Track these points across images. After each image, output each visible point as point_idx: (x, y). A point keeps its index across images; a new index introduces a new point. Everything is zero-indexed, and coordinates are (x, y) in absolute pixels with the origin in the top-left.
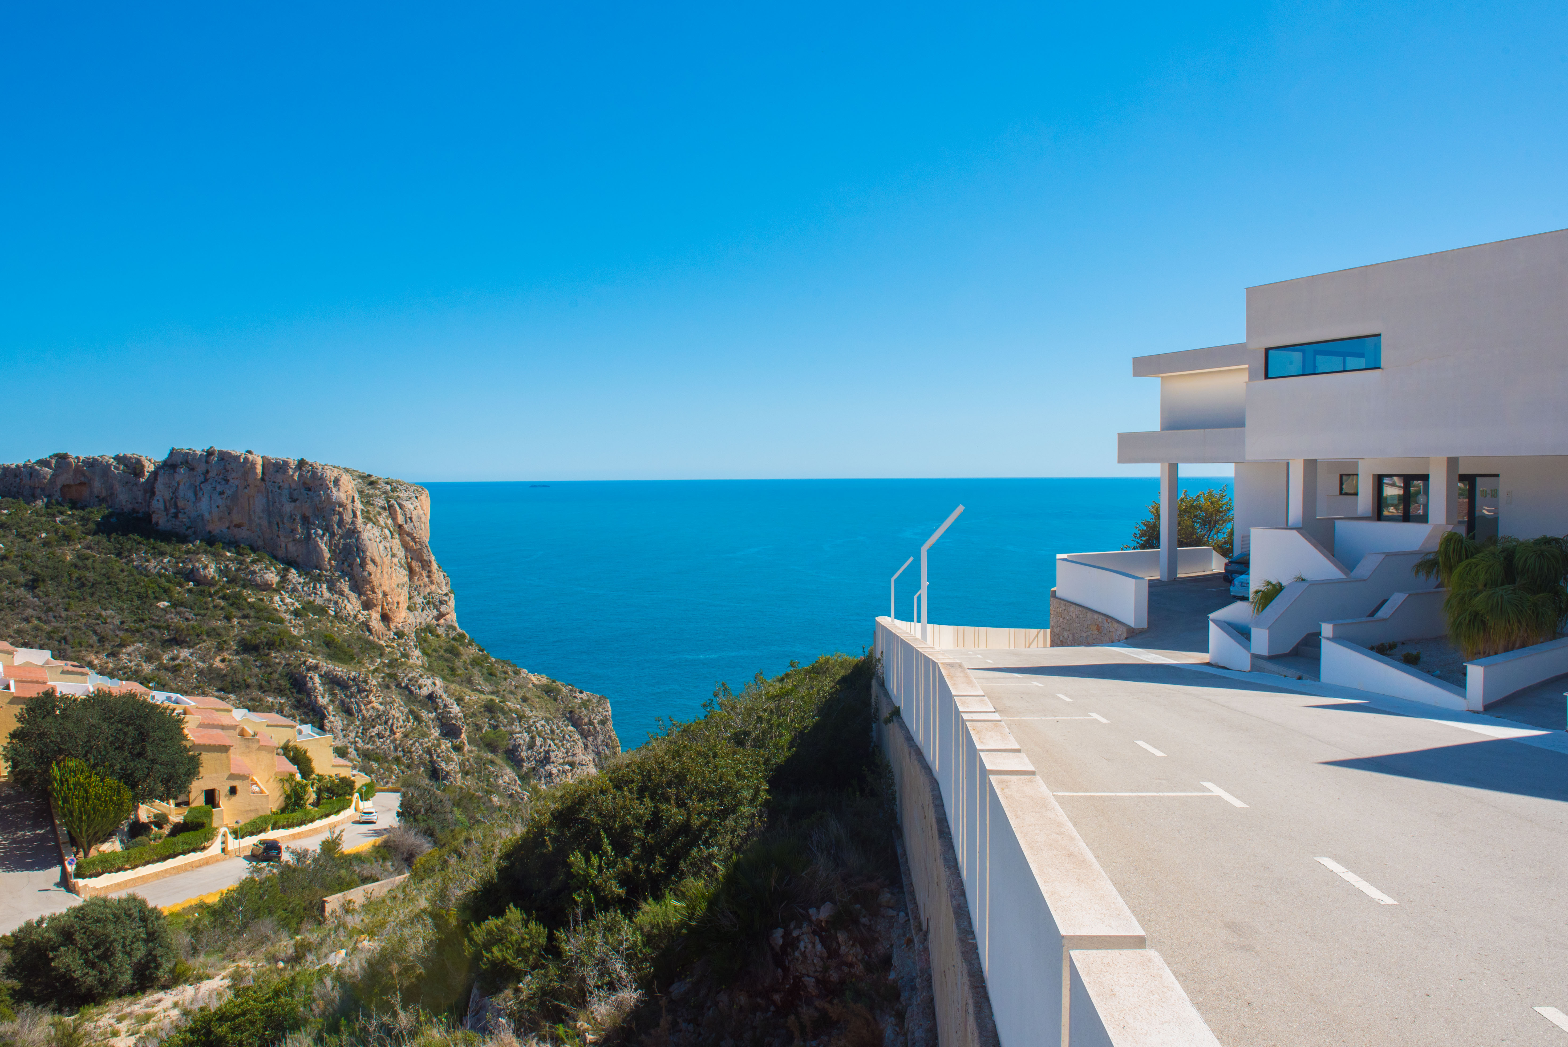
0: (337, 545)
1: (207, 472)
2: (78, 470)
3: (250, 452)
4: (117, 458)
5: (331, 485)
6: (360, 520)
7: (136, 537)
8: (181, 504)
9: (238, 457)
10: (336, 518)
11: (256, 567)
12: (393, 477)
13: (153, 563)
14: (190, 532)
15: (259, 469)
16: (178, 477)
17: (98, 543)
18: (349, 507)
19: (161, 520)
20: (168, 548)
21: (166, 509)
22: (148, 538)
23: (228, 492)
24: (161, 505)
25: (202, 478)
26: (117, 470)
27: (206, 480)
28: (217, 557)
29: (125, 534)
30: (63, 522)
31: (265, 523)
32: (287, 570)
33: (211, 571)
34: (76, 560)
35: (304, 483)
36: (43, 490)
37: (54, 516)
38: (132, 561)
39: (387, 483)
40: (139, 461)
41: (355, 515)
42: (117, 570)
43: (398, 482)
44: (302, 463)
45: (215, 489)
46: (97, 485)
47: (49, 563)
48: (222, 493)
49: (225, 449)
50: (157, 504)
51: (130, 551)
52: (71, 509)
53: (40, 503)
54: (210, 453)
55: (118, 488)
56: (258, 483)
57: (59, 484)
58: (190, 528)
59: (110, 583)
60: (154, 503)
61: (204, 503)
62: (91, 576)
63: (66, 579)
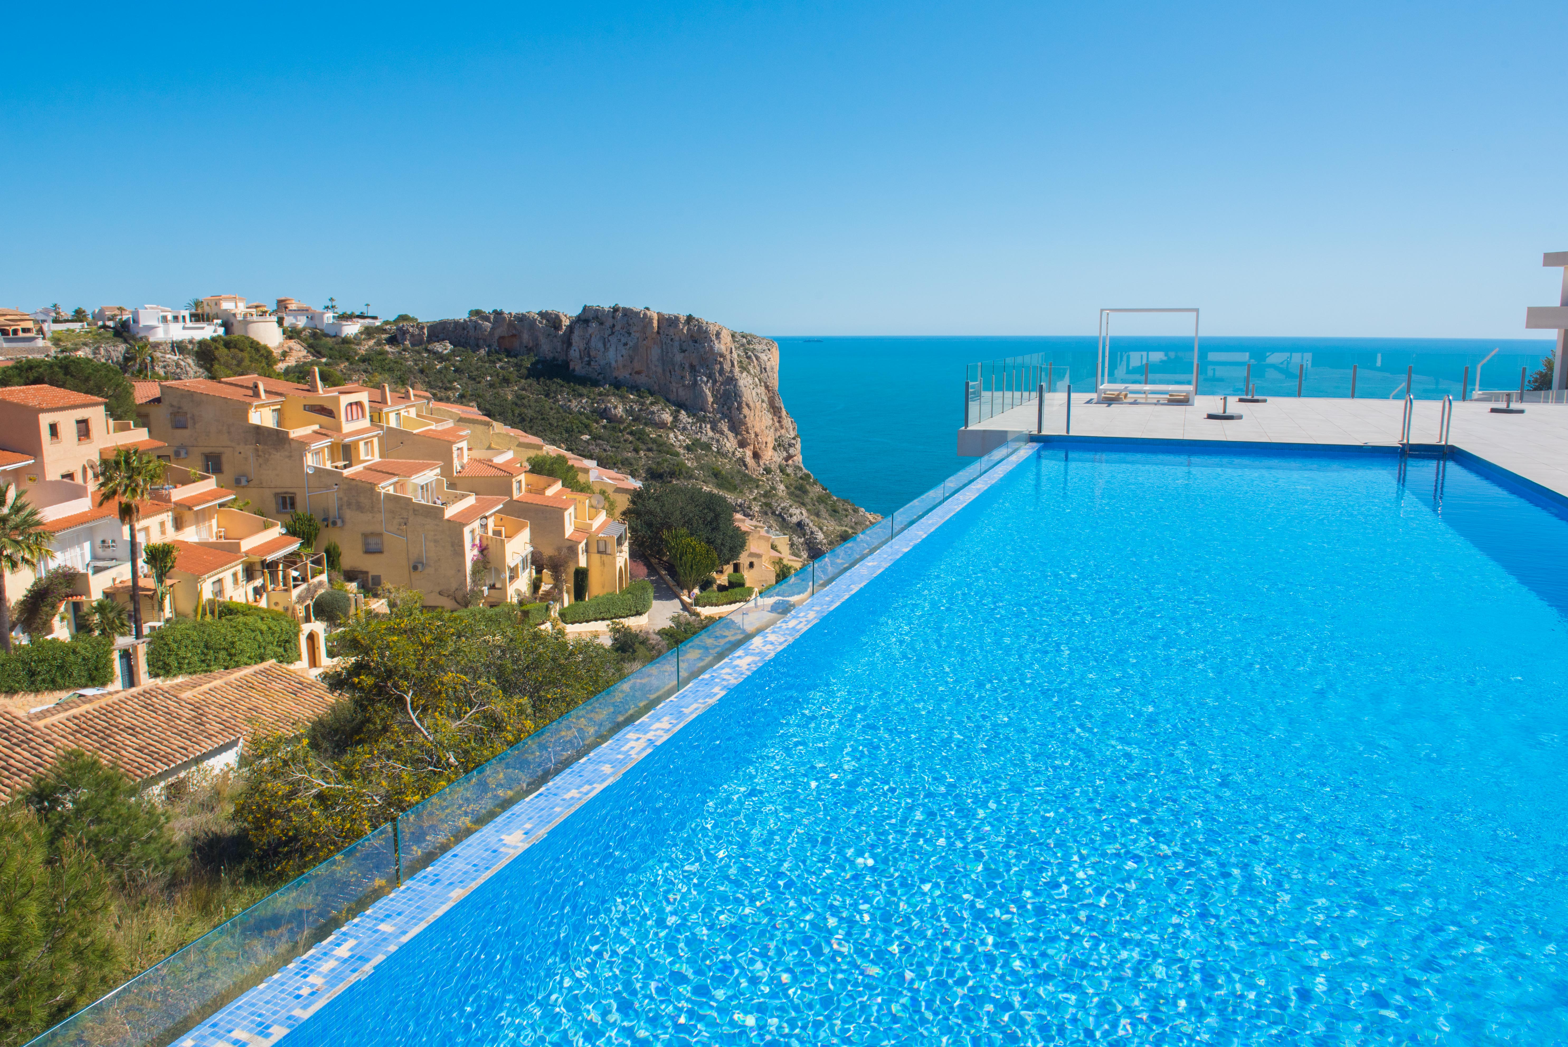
0: (718, 391)
1: (614, 326)
2: (511, 324)
3: (647, 309)
4: (540, 314)
5: (714, 338)
6: (737, 369)
7: (559, 381)
8: (592, 353)
9: (638, 313)
10: (717, 367)
11: (655, 408)
12: (747, 331)
13: (574, 403)
14: (600, 377)
15: (655, 324)
16: (590, 331)
17: (530, 385)
18: (728, 357)
19: (577, 367)
20: (585, 391)
21: (581, 358)
22: (568, 382)
23: (631, 344)
24: (577, 354)
25: (609, 331)
26: (541, 324)
27: (613, 333)
28: (623, 398)
29: (550, 379)
30: (501, 368)
31: (660, 370)
32: (678, 412)
33: (620, 411)
34: (515, 399)
35: (692, 336)
36: (485, 340)
37: (494, 362)
38: (558, 401)
39: (743, 337)
40: (557, 317)
41: (733, 365)
42: (547, 408)
43: (751, 335)
44: (690, 318)
45: (620, 340)
46: (525, 336)
47: (497, 402)
48: (625, 344)
49: (627, 306)
50: (574, 353)
51: (555, 392)
52: (507, 356)
53: (483, 352)
54: (616, 309)
55: (543, 340)
56: (654, 336)
57: (496, 337)
58: (600, 374)
59: (543, 419)
60: (572, 352)
61: (611, 354)
62: (530, 413)
63: (510, 415)
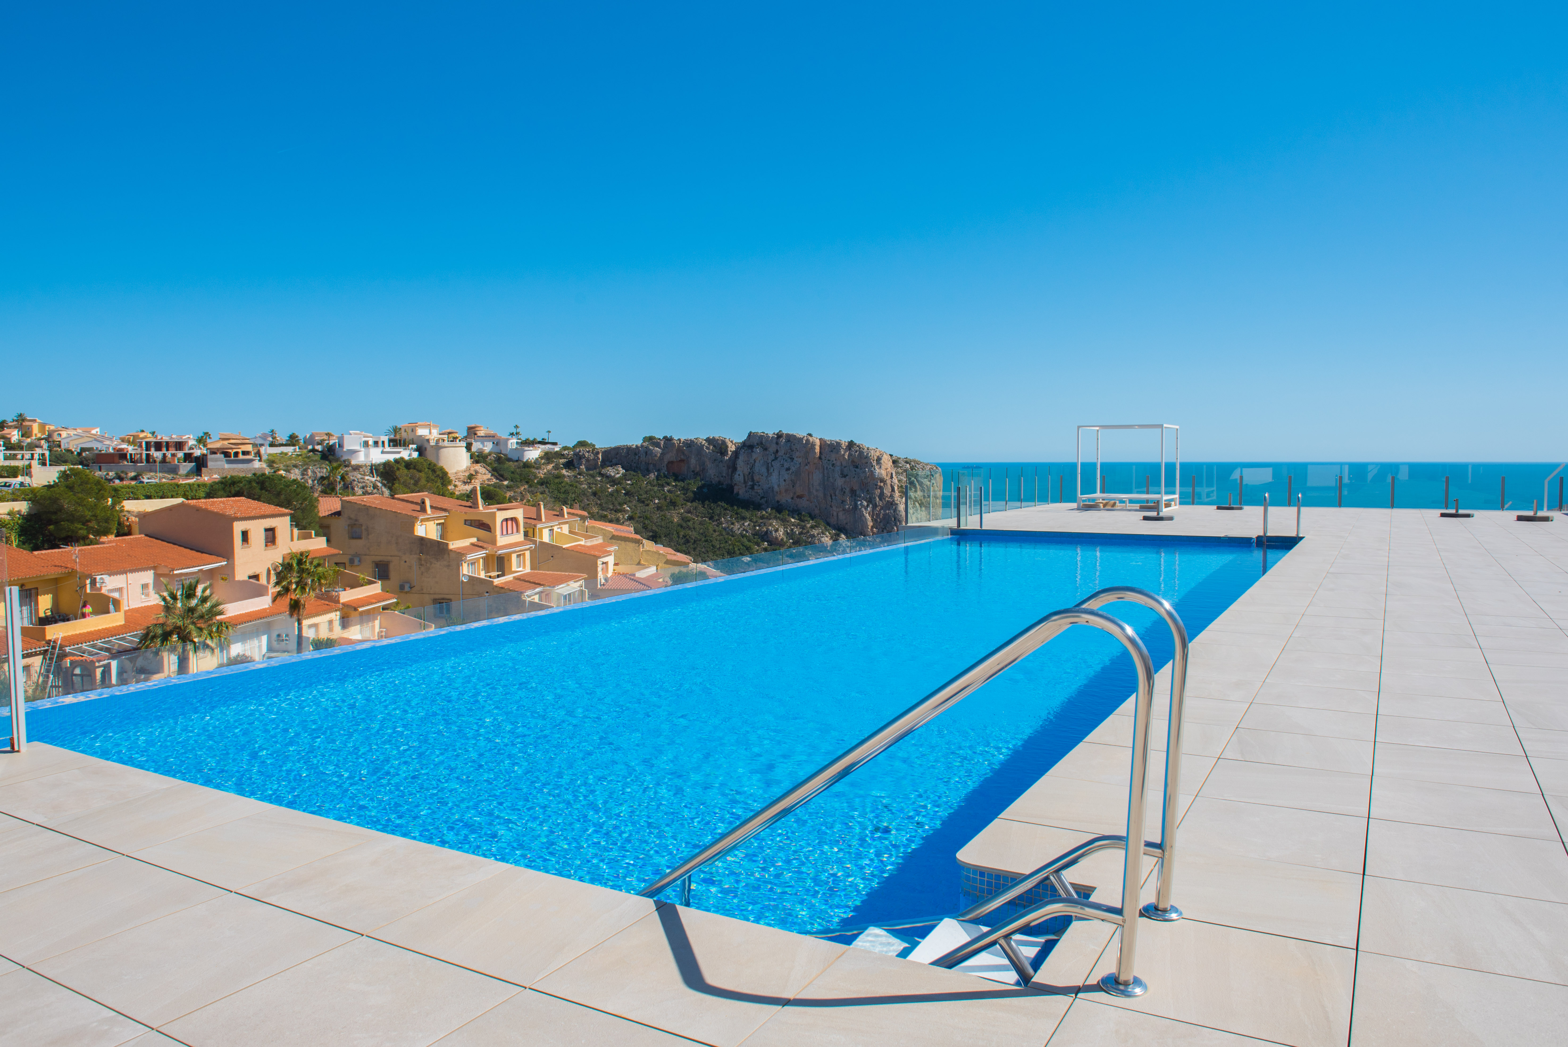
0: (878, 515)
1: (777, 451)
2: (679, 450)
3: (810, 435)
4: (708, 440)
5: (874, 463)
6: (897, 494)
7: (723, 504)
8: (756, 478)
9: (801, 439)
10: (878, 492)
11: (815, 532)
12: (911, 457)
13: (736, 527)
14: (763, 501)
15: (817, 449)
16: (754, 456)
17: (696, 508)
18: (889, 482)
19: (741, 491)
20: (747, 514)
21: (745, 482)
22: (732, 506)
23: (793, 469)
24: (741, 478)
25: (773, 457)
26: (708, 450)
27: (776, 458)
28: (784, 521)
29: (715, 502)
30: (669, 491)
31: (821, 495)
32: (838, 535)
33: (781, 533)
34: (681, 522)
35: (853, 461)
36: (655, 465)
37: (663, 486)
38: (722, 524)
39: (907, 462)
40: (724, 442)
41: (893, 490)
42: (711, 531)
43: (914, 461)
44: (851, 444)
45: (783, 465)
46: (693, 461)
47: (663, 523)
48: (788, 469)
49: (791, 433)
50: (738, 478)
51: (719, 515)
52: (675, 480)
53: (652, 476)
54: (779, 436)
55: (709, 464)
56: (816, 461)
57: (666, 461)
58: (763, 497)
59: (706, 541)
60: (736, 476)
61: (774, 478)
62: (693, 535)
63: (675, 536)
